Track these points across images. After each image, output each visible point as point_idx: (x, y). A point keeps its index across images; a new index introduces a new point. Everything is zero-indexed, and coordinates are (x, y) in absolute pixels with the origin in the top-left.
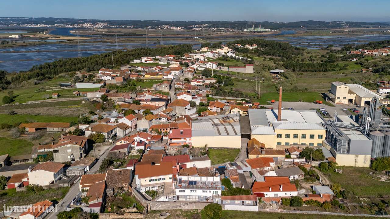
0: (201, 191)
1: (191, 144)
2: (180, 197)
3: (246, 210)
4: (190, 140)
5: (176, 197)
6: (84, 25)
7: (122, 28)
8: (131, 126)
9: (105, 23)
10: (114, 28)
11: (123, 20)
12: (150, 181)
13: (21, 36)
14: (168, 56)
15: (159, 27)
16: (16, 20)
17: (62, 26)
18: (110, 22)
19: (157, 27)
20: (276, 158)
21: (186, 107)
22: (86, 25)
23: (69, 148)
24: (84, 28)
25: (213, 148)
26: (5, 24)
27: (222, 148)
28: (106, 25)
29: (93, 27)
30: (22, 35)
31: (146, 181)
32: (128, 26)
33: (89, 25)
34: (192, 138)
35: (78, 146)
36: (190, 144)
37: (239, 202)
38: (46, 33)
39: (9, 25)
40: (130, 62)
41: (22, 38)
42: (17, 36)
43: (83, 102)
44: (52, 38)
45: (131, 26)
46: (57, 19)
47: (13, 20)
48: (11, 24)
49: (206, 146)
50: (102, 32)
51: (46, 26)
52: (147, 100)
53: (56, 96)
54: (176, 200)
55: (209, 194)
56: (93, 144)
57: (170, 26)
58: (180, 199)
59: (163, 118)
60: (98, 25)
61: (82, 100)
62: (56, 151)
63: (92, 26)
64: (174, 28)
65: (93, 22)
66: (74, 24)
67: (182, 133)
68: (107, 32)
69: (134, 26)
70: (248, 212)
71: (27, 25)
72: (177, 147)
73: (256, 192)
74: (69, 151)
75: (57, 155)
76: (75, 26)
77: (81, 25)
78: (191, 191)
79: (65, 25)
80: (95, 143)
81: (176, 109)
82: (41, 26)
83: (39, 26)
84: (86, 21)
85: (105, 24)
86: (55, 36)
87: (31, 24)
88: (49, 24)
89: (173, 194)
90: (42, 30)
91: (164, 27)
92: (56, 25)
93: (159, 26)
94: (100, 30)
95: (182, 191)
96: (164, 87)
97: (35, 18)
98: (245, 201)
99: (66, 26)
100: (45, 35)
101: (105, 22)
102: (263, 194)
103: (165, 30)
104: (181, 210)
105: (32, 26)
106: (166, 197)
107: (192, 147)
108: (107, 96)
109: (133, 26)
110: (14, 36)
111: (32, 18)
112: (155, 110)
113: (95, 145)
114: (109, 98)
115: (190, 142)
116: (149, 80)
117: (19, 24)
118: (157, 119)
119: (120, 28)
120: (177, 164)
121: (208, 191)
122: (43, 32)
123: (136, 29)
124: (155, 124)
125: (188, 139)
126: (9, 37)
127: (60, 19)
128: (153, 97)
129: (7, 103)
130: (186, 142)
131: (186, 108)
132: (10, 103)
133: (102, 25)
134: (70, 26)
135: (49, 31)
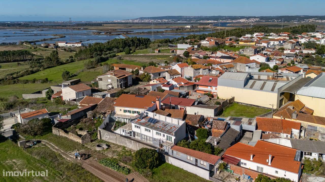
0: (155, 132)
1: (216, 94)
2: (136, 134)
3: (193, 173)
4: (216, 89)
5: (132, 133)
6: (240, 20)
7: (270, 22)
8: (180, 73)
9: (257, 18)
10: (263, 22)
11: (273, 16)
12: (125, 111)
13: (191, 27)
15: (304, 21)
17: (224, 21)
18: (262, 18)
19: (303, 21)
20: (314, 127)
22: (242, 20)
23: (109, 78)
24: (240, 22)
25: (242, 103)
26: (189, 21)
27: (252, 105)
28: (258, 20)
29: (247, 21)
31: (121, 110)
32: (275, 20)
33: (244, 20)
34: (218, 87)
35: (115, 78)
36: (214, 94)
37: (192, 159)
39: (191, 21)
41: (192, 27)
43: (171, 56)
44: (211, 28)
45: (279, 20)
46: (223, 17)
47: (195, 18)
48: (192, 21)
49: (233, 98)
50: (251, 24)
51: (214, 21)
52: (217, 57)
53: (157, 51)
54: (132, 137)
55: (162, 137)
56: (139, 82)
57: (316, 20)
58: (136, 137)
59: (214, 71)
60: (251, 20)
61: (171, 55)
62: (101, 79)
63: (247, 20)
64: (320, 21)
65: (248, 18)
66: (233, 20)
67: (210, 81)
68: (256, 24)
69: (282, 20)
70: (195, 176)
71: (202, 21)
72: (200, 94)
73: (228, 154)
74: (109, 81)
75: (101, 83)
76: (234, 21)
77: (238, 21)
78: (146, 130)
79: (227, 21)
80: (142, 81)
81: (236, 66)
82: (211, 21)
83: (209, 22)
84: (243, 18)
85: (257, 19)
86: (214, 27)
87: (205, 20)
89: (128, 128)
90: (208, 24)
91: (310, 20)
92: (220, 21)
93: (305, 20)
95: (138, 127)
96: (249, 51)
97: (209, 17)
98: (199, 160)
99: (228, 22)
100: (209, 26)
101: (257, 17)
102: (240, 161)
103: (310, 23)
104: (124, 148)
105: (205, 22)
106: (123, 130)
107: (216, 98)
108: (189, 53)
109: (280, 20)
110: (188, 27)
111: (207, 17)
112: (216, 65)
114: (190, 55)
115: (215, 91)
116: (241, 46)
117: (197, 21)
118: (205, 69)
119: (268, 22)
121: (162, 134)
124: (202, 74)
125: (214, 88)
126: (185, 27)
127: (225, 17)
128: (224, 55)
130: (212, 91)
131: (247, 66)
133: (255, 20)
134: (230, 21)
135: (213, 24)
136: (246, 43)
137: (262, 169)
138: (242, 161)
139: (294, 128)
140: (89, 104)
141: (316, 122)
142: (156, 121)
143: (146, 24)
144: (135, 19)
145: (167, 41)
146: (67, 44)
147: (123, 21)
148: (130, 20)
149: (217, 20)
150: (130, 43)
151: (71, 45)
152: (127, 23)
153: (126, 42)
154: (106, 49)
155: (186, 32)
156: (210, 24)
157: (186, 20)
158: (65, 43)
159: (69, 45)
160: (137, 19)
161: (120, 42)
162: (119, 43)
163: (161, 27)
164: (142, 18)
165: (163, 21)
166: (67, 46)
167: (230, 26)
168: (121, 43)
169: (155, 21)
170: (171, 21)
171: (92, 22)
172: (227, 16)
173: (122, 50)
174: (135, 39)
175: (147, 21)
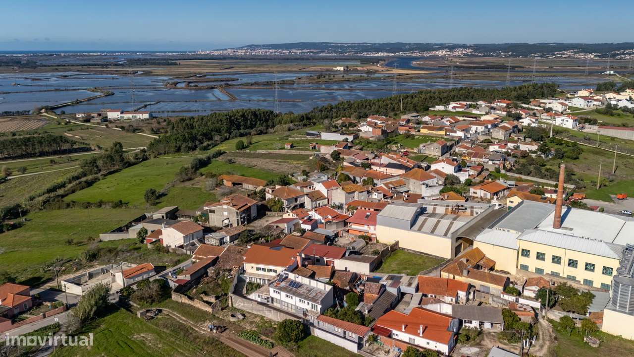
0: (298, 299)
1: (375, 236)
2: (275, 300)
3: (341, 346)
4: (375, 229)
5: (270, 299)
6: (437, 53)
7: (492, 56)
8: (326, 196)
9: (469, 49)
10: (480, 56)
11: (499, 44)
12: (258, 269)
13: (346, 69)
14: (498, 102)
15: (554, 55)
16: (355, 46)
17: (408, 54)
18: (477, 48)
19: (551, 54)
20: (486, 287)
21: (426, 182)
22: (440, 53)
24: (436, 58)
25: (408, 250)
27: (421, 253)
28: (470, 52)
29: (449, 55)
30: (347, 67)
31: (253, 268)
32: (502, 54)
33: (444, 52)
34: (378, 226)
35: (234, 209)
36: (372, 236)
37: (340, 331)
38: (382, 65)
39: (346, 53)
40: (430, 109)
41: (347, 71)
42: (342, 69)
43: (311, 158)
44: (382, 71)
45: (508, 52)
46: (406, 44)
47: (353, 46)
48: (348, 52)
49: (397, 243)
50: (456, 62)
51: (388, 54)
52: (381, 165)
53: (289, 147)
54: (270, 303)
55: (306, 306)
57: (576, 53)
58: (275, 304)
59: (375, 193)
60: (458, 52)
61: (311, 156)
62: (213, 212)
63: (449, 53)
64: (582, 56)
65: (452, 48)
66: (424, 51)
67: (367, 216)
68: (466, 63)
69: (513, 53)
70: (343, 349)
71: (366, 53)
72: (353, 236)
73: (380, 324)
74: (226, 213)
75: (212, 216)
76: (425, 54)
77: (434, 53)
78: (287, 296)
79: (412, 53)
80: (270, 210)
81: (409, 184)
82: (382, 54)
83: (380, 54)
84: (442, 47)
85: (468, 51)
86: (388, 68)
87: (371, 52)
88: (392, 53)
89: (265, 293)
90: (376, 60)
91: (564, 54)
92: (401, 53)
93: (555, 53)
94: (455, 60)
95: (277, 292)
96: (433, 149)
97: (379, 44)
98: (347, 332)
99: (414, 55)
100: (378, 67)
101: (470, 47)
102: (391, 331)
103: (565, 59)
104: (262, 317)
105: (371, 55)
106: (259, 296)
107: (375, 242)
108: (340, 154)
109: (510, 53)
110: (339, 68)
111: (375, 44)
112: (380, 180)
113: (268, 213)
114: (341, 156)
115: (374, 232)
116: (423, 136)
117: (357, 53)
118: (362, 192)
119: (489, 56)
120: (298, 254)
121: (306, 301)
122: (378, 62)
123: (514, 58)
124: (357, 200)
125: (372, 228)
126: (334, 69)
127: (409, 44)
128: (392, 161)
129: (238, 149)
130: (370, 232)
131: (424, 184)
132: (241, 149)
133: (464, 52)
134: (419, 55)
135: (387, 62)
136: (431, 132)
137: (414, 340)
138: (394, 332)
139: (461, 290)
140: (207, 257)
141: (488, 280)
142: (299, 285)
143: (260, 59)
144: (239, 48)
145: (304, 118)
146: (122, 115)
147: (216, 53)
148: (229, 51)
149: (394, 52)
150: (240, 120)
151: (130, 116)
152: (224, 58)
153: (233, 118)
154: (200, 135)
155: (336, 81)
156: (381, 62)
157: (335, 52)
158: (119, 113)
159: (126, 116)
160: (242, 48)
161: (223, 120)
162: (221, 121)
163: (289, 69)
164: (252, 47)
165: (293, 52)
166: (124, 117)
167: (418, 66)
168: (225, 121)
169: (277, 54)
170: (308, 52)
171: (157, 56)
172: (412, 43)
173: (228, 137)
174: (248, 112)
175: (260, 52)
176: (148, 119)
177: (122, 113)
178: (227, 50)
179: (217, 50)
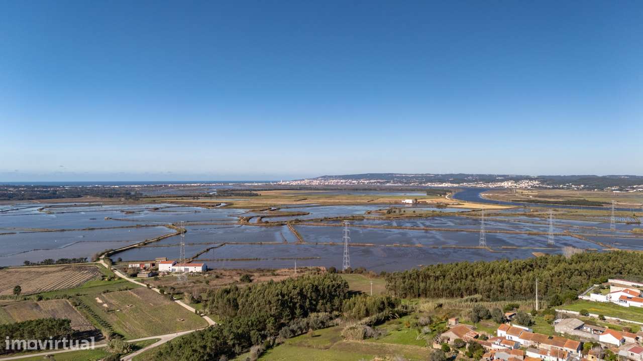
6: (503, 184)
7: (563, 188)
9: (535, 181)
10: (549, 188)
11: (565, 176)
15: (634, 188)
16: (419, 177)
17: (472, 185)
18: (543, 179)
19: (631, 188)
22: (506, 184)
24: (501, 189)
26: (406, 183)
28: (537, 184)
29: (516, 186)
30: (416, 200)
32: (573, 186)
38: (449, 197)
39: (410, 183)
40: (580, 297)
41: (416, 204)
42: (410, 201)
44: (453, 204)
45: (580, 185)
46: (468, 176)
47: (416, 177)
48: (412, 183)
50: (528, 195)
51: (452, 185)
60: (524, 184)
63: (515, 185)
65: (517, 179)
66: (489, 183)
68: (536, 196)
69: (585, 185)
71: (430, 184)
76: (491, 186)
77: (499, 184)
79: (477, 184)
82: (446, 185)
83: (444, 185)
84: (506, 178)
85: (534, 183)
86: (458, 201)
87: (434, 182)
88: (456, 183)
90: (443, 192)
92: (465, 184)
93: (635, 186)
94: (526, 192)
97: (442, 175)
99: (479, 186)
100: (446, 199)
101: (535, 179)
105: (436, 186)
109: (582, 186)
110: (407, 201)
111: (438, 175)
117: (421, 183)
119: (560, 188)
122: (445, 194)
123: (588, 191)
126: (402, 201)
127: (472, 175)
133: (530, 184)
134: (483, 186)
135: (454, 193)
143: (332, 189)
144: (314, 179)
146: (174, 267)
147: (294, 183)
148: (306, 181)
149: (459, 183)
150: (296, 301)
151: (183, 268)
152: (301, 188)
153: (286, 297)
154: (232, 339)
155: (407, 217)
156: (449, 194)
157: (401, 182)
158: (171, 265)
159: (177, 268)
160: (317, 179)
161: (272, 302)
162: (270, 302)
163: (358, 201)
164: (325, 178)
165: (362, 182)
166: (175, 270)
167: (487, 199)
168: (275, 304)
169: (347, 184)
170: (375, 182)
172: (474, 174)
173: (271, 343)
174: (307, 287)
175: (333, 182)
176: (200, 273)
177: (174, 265)
178: (304, 180)
179: (296, 181)
